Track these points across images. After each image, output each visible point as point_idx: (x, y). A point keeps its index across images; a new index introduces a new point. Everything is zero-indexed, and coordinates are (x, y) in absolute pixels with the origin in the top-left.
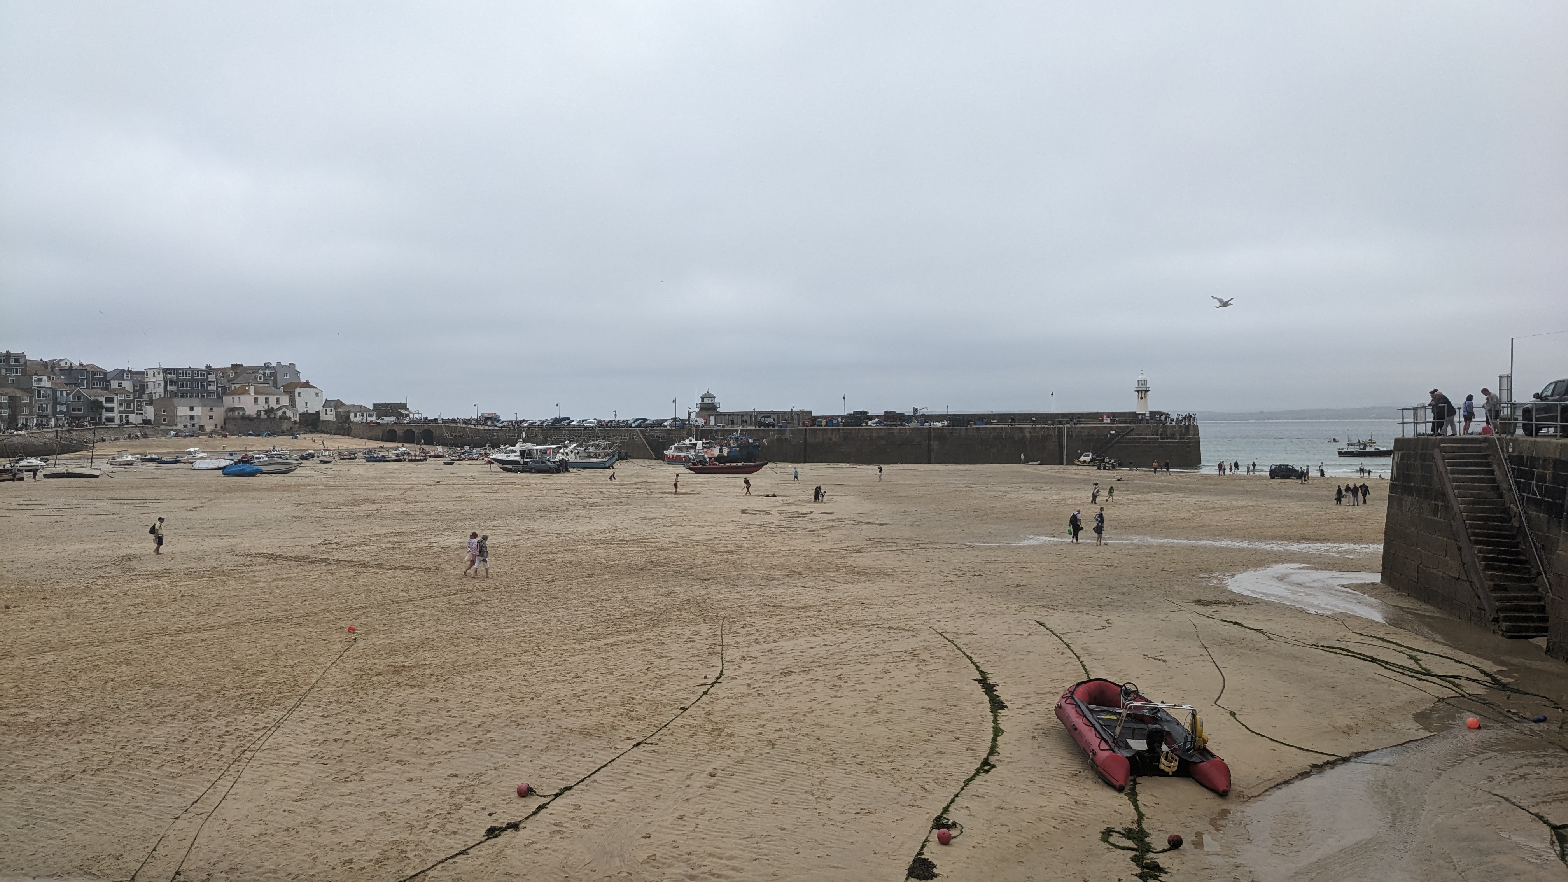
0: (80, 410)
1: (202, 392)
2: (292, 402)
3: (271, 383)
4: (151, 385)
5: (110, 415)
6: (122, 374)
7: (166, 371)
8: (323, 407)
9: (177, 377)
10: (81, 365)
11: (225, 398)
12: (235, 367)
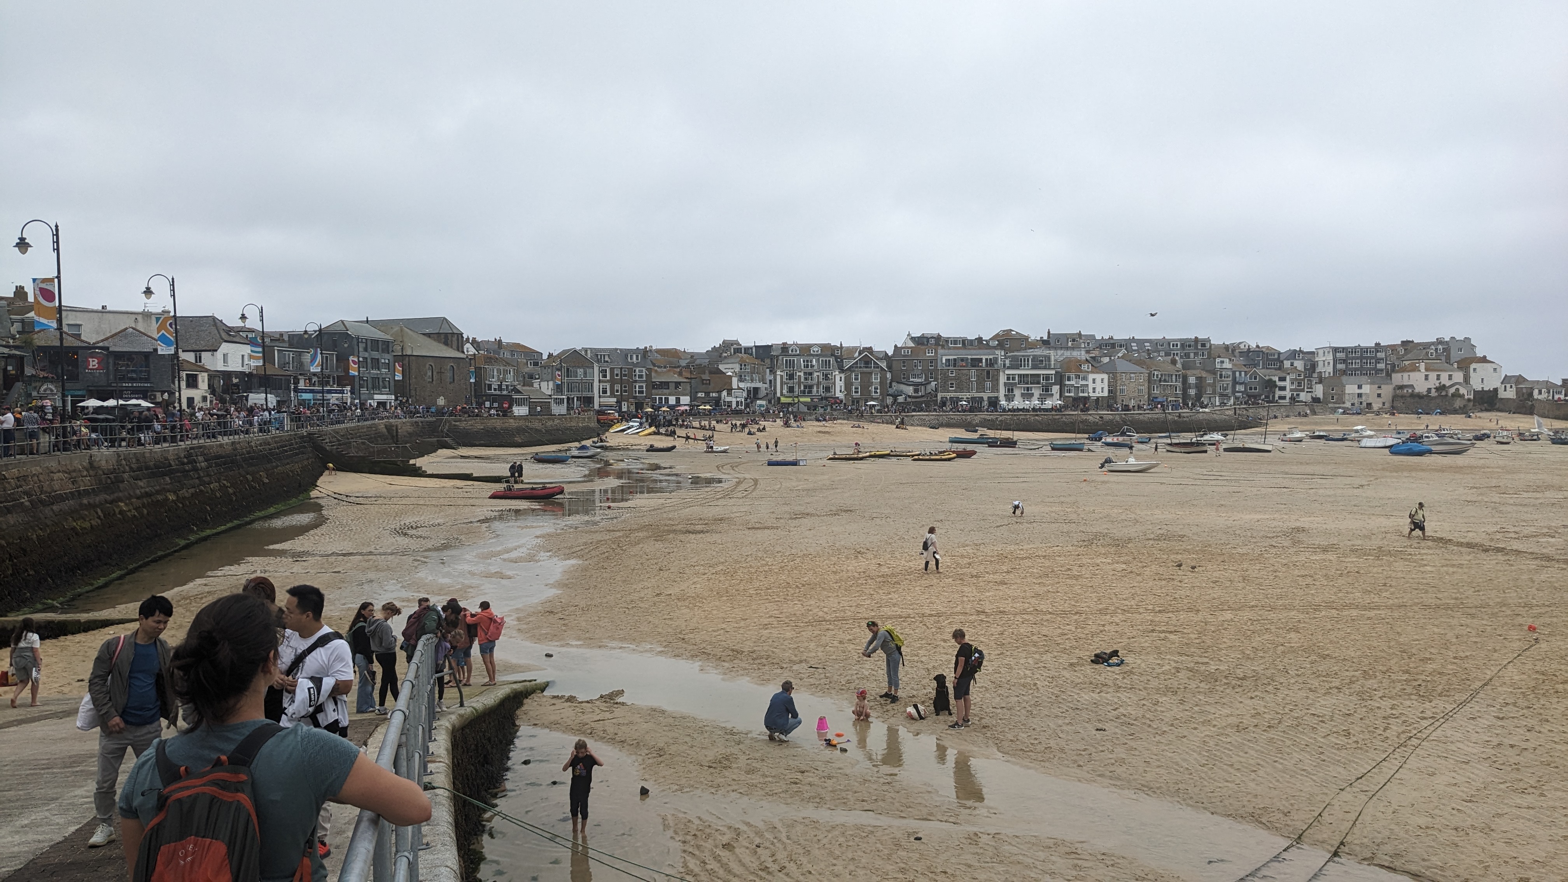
0: (1256, 388)
1: (1370, 369)
2: (1467, 379)
3: (1443, 358)
4: (1321, 364)
5: (1282, 393)
6: (1294, 354)
7: (1336, 350)
8: (1502, 383)
9: (1347, 356)
10: (1258, 346)
11: (1393, 375)
12: (1405, 343)
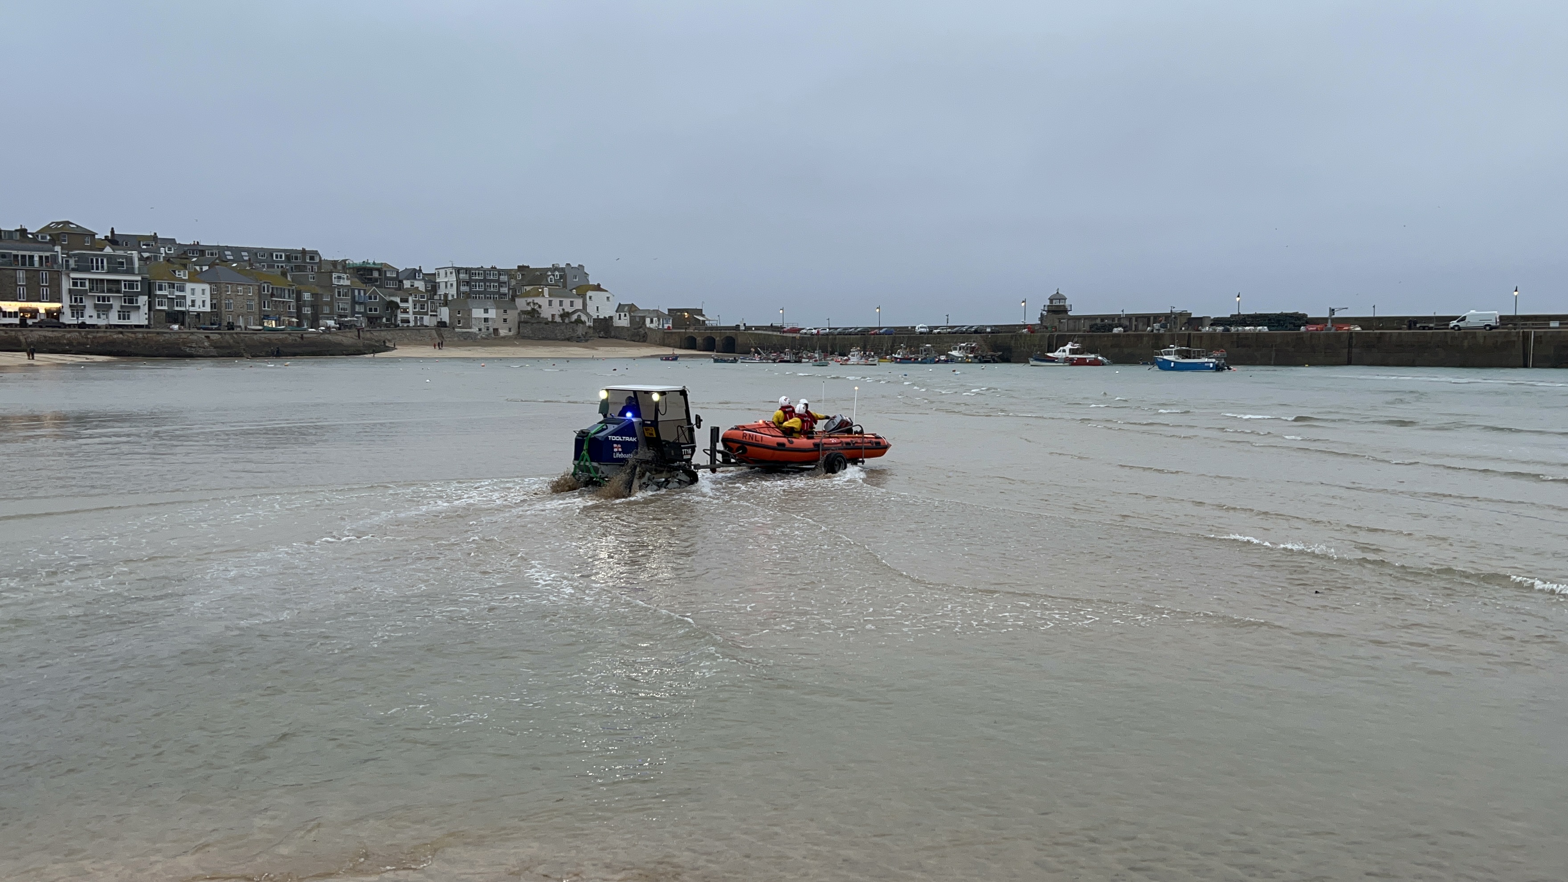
0: (376, 310)
1: (494, 293)
2: (585, 306)
4: (442, 286)
5: (405, 316)
6: (413, 274)
7: (458, 271)
8: (617, 311)
9: (470, 277)
12: (521, 268)
